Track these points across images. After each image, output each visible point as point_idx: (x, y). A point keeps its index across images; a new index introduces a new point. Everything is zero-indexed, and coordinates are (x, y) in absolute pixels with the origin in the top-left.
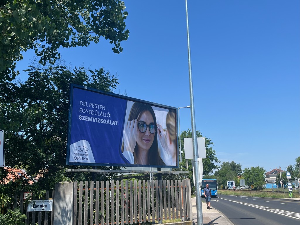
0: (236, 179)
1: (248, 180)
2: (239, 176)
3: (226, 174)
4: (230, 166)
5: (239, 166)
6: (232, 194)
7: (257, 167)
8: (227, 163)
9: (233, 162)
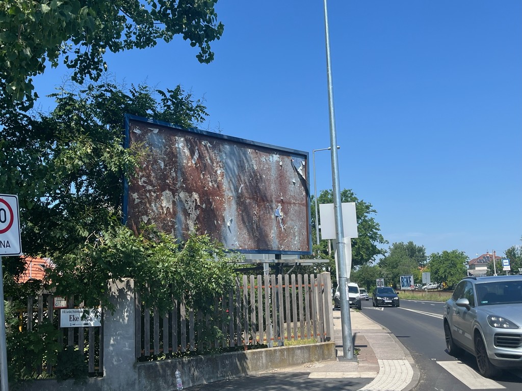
0: (417, 272)
1: (436, 273)
2: (422, 267)
3: (399, 264)
4: (405, 250)
5: (421, 250)
6: (408, 297)
7: (454, 252)
8: (401, 245)
9: (411, 243)
